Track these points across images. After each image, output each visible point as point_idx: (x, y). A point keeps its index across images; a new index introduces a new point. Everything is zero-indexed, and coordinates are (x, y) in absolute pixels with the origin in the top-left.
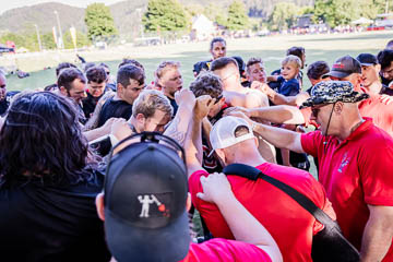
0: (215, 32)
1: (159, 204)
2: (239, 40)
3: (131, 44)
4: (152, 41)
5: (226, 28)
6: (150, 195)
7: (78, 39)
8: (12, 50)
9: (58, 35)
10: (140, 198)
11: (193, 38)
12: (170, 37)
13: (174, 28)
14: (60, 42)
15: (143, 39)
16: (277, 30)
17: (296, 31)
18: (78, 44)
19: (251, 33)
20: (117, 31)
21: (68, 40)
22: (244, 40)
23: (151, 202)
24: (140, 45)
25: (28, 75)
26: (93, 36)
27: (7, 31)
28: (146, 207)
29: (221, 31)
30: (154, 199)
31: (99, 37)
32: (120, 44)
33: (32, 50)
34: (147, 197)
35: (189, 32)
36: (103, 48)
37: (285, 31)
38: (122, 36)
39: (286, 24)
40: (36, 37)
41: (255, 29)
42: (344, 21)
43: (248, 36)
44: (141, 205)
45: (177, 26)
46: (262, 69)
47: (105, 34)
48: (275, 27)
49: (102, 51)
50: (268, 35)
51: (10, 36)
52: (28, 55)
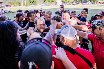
0: (62, 3)
1: (36, 65)
2: (68, 5)
3: (40, 6)
4: (45, 5)
5: (65, 2)
6: (32, 61)
7: (27, 4)
8: (10, 6)
9: (22, 3)
10: (28, 62)
11: (56, 5)
12: (50, 4)
13: (51, 2)
14: (22, 4)
15: (43, 4)
16: (78, 3)
17: (83, 4)
18: (27, 5)
19: (71, 4)
20: (37, 2)
21: (24, 4)
22: (69, 5)
23: (32, 64)
24: (42, 6)
25: (13, 12)
26: (30, 3)
27: (9, 1)
28: (30, 67)
29: (63, 3)
30: (34, 63)
31: (32, 4)
32: (37, 5)
33: (15, 6)
34: (31, 62)
35: (55, 3)
36: (33, 6)
37: (80, 4)
38: (38, 3)
39: (80, 2)
40: (16, 3)
41: (72, 3)
42: (96, 1)
43: (70, 5)
44: (29, 66)
45: (52, 1)
46: (76, 14)
47: (34, 3)
48: (77, 2)
49: (33, 7)
50: (76, 4)
51: (10, 2)
52: (14, 7)
